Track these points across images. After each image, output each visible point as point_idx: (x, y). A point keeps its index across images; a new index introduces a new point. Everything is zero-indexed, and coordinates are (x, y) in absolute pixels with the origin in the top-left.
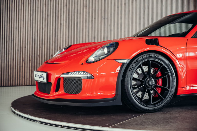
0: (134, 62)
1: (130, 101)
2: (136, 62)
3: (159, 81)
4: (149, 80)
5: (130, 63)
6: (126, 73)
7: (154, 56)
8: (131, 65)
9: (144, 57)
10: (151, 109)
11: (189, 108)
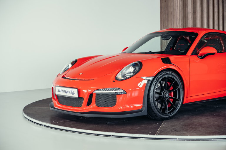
0: (156, 79)
1: (153, 111)
2: (158, 79)
3: (171, 93)
4: (166, 93)
5: (153, 79)
6: (151, 88)
7: (169, 73)
8: (154, 81)
9: (163, 74)
10: (167, 117)
11: (191, 114)
